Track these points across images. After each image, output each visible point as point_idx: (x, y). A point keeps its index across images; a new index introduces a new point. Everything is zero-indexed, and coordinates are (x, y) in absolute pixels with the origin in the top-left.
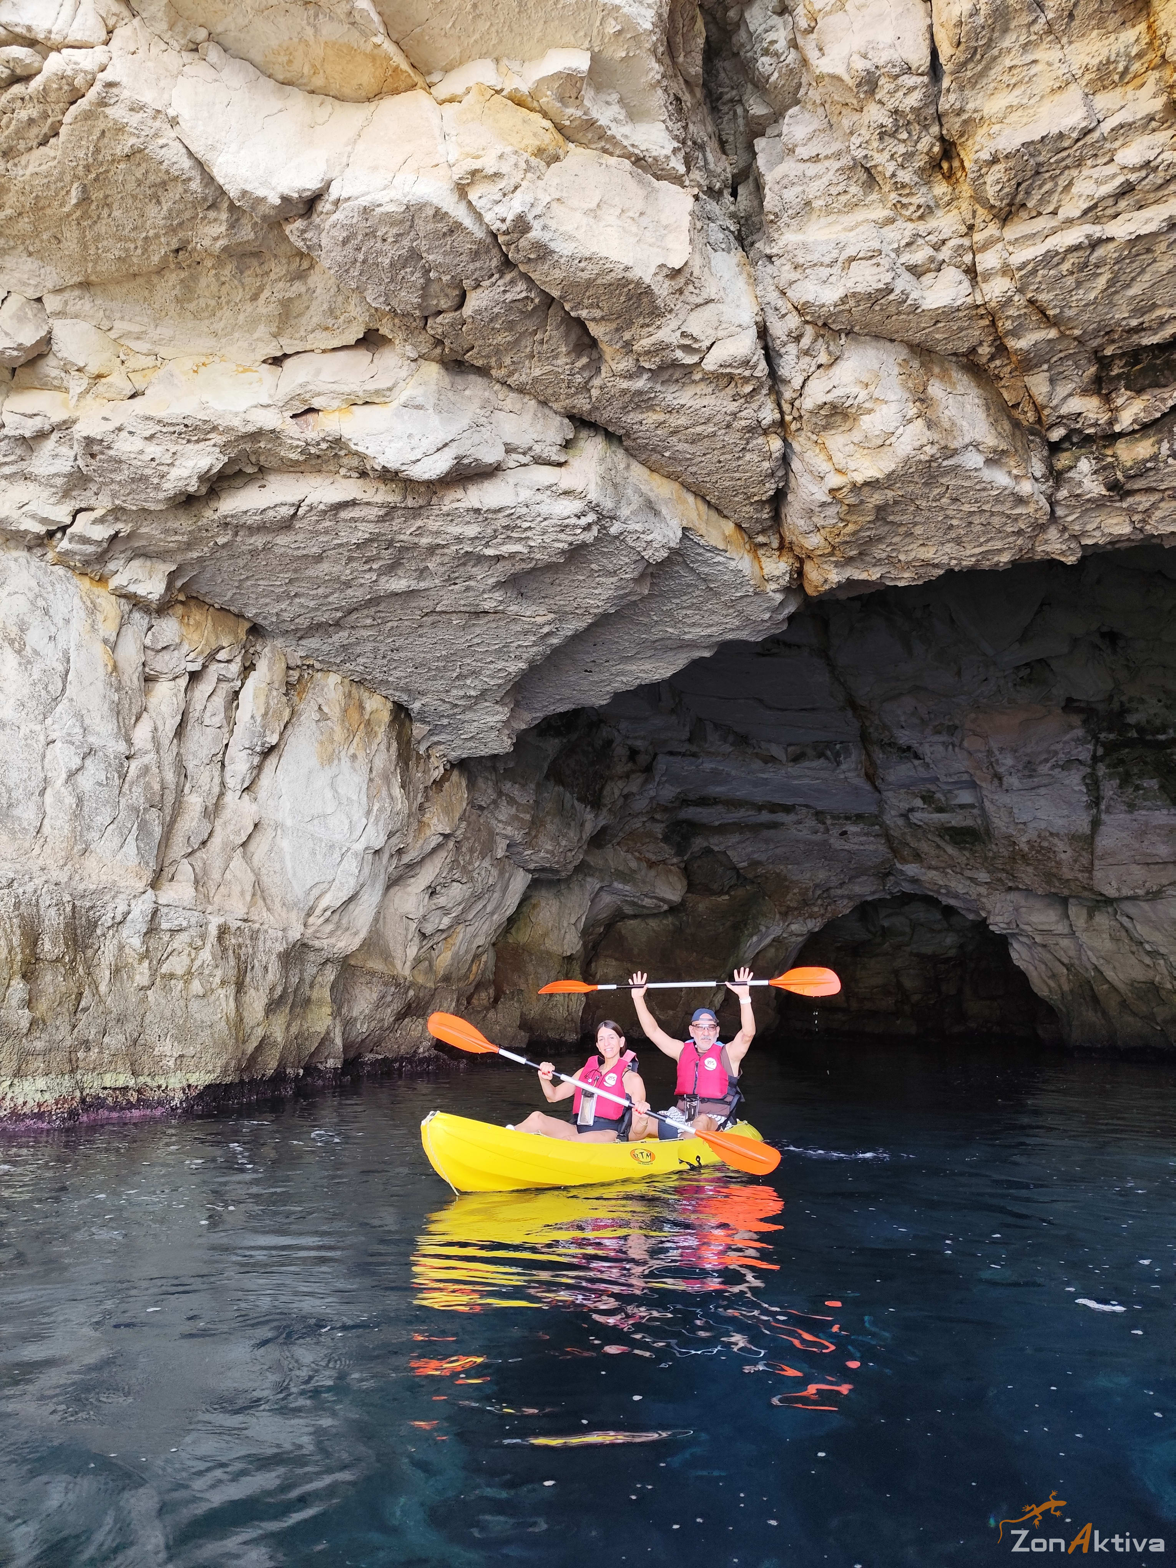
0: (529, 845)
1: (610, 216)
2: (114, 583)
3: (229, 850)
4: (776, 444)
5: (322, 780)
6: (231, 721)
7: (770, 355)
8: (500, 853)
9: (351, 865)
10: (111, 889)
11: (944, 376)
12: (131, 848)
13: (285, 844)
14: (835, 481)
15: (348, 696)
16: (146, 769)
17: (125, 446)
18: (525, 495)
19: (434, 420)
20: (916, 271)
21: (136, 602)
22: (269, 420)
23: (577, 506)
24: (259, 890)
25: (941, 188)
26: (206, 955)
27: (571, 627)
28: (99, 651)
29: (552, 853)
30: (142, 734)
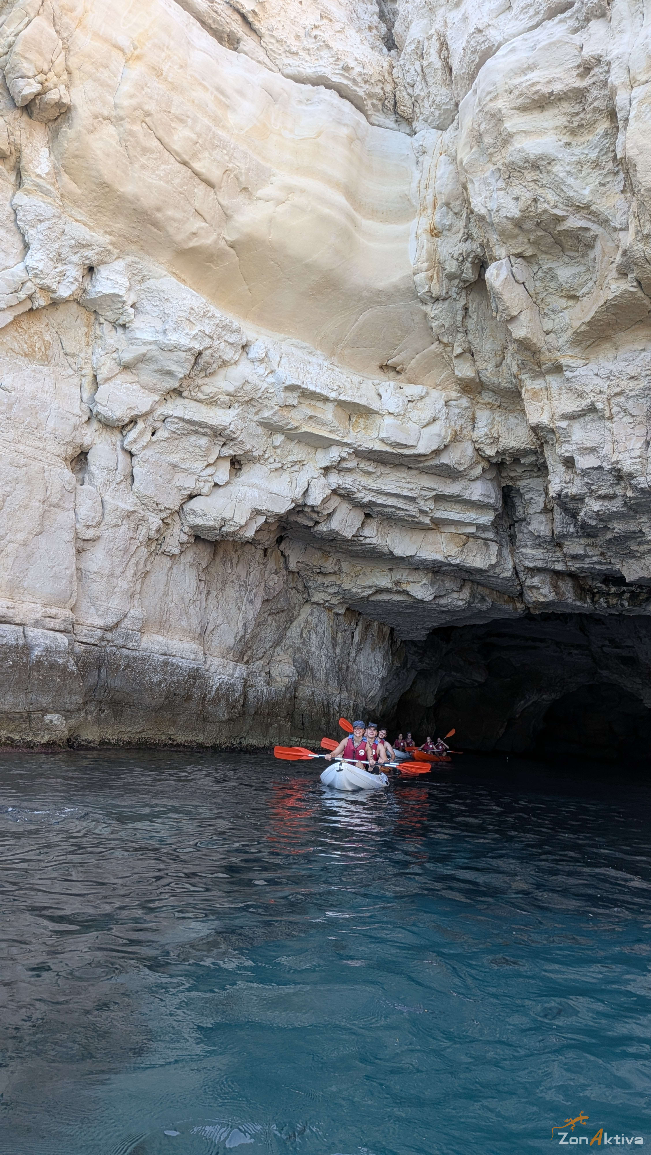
0: (420, 662)
1: (478, 556)
2: (334, 611)
3: (352, 679)
4: (519, 588)
5: (371, 657)
6: (352, 641)
7: (517, 574)
8: (409, 666)
9: (378, 683)
10: (332, 694)
11: (563, 580)
12: (336, 683)
13: (361, 677)
14: (534, 599)
15: (379, 628)
16: (338, 661)
17: (353, 590)
18: (450, 600)
19: (430, 588)
20: (554, 561)
21: (337, 614)
22: (389, 586)
23: (464, 602)
24: (357, 693)
25: (558, 549)
26: (351, 712)
27: (455, 618)
28: (330, 629)
29: (428, 664)
30: (338, 651)
